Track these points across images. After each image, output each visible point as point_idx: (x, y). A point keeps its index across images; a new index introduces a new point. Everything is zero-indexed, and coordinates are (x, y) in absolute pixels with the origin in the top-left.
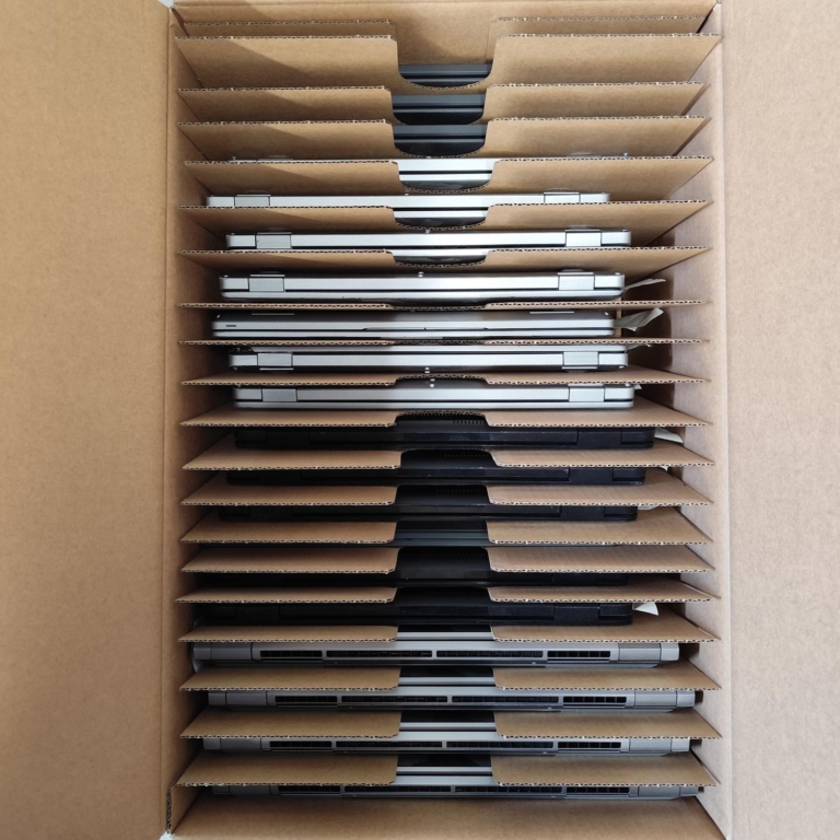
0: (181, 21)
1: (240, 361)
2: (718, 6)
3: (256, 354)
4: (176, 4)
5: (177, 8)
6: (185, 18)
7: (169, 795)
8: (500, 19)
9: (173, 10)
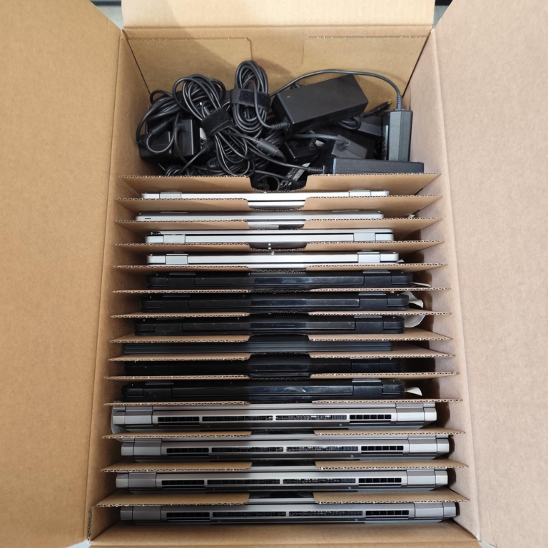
0: (127, 39)
1: (152, 240)
2: (434, 30)
3: (163, 235)
4: (125, 27)
5: (125, 30)
6: (130, 36)
7: (90, 512)
8: (310, 37)
9: (123, 31)
